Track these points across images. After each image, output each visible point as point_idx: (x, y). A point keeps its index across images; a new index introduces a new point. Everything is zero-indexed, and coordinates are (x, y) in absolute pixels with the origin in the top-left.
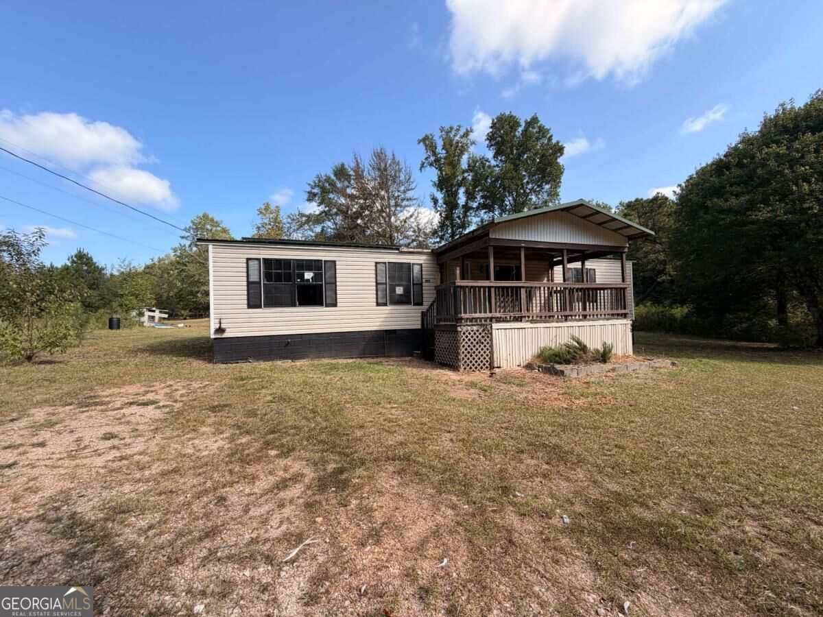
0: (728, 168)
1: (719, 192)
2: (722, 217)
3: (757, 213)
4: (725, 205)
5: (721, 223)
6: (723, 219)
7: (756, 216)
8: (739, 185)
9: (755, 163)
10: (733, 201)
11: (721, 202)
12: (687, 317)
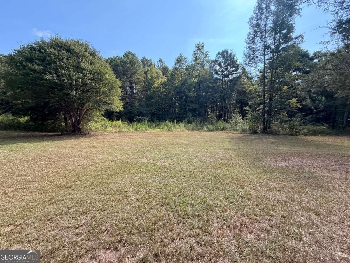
0: (35, 50)
1: (30, 60)
2: (31, 73)
3: (46, 76)
4: (33, 68)
5: (31, 76)
6: (32, 74)
7: (46, 77)
8: (39, 60)
9: (46, 53)
10: (36, 67)
11: (30, 65)
12: (27, 122)
